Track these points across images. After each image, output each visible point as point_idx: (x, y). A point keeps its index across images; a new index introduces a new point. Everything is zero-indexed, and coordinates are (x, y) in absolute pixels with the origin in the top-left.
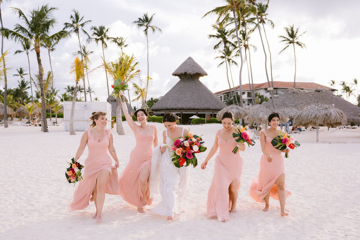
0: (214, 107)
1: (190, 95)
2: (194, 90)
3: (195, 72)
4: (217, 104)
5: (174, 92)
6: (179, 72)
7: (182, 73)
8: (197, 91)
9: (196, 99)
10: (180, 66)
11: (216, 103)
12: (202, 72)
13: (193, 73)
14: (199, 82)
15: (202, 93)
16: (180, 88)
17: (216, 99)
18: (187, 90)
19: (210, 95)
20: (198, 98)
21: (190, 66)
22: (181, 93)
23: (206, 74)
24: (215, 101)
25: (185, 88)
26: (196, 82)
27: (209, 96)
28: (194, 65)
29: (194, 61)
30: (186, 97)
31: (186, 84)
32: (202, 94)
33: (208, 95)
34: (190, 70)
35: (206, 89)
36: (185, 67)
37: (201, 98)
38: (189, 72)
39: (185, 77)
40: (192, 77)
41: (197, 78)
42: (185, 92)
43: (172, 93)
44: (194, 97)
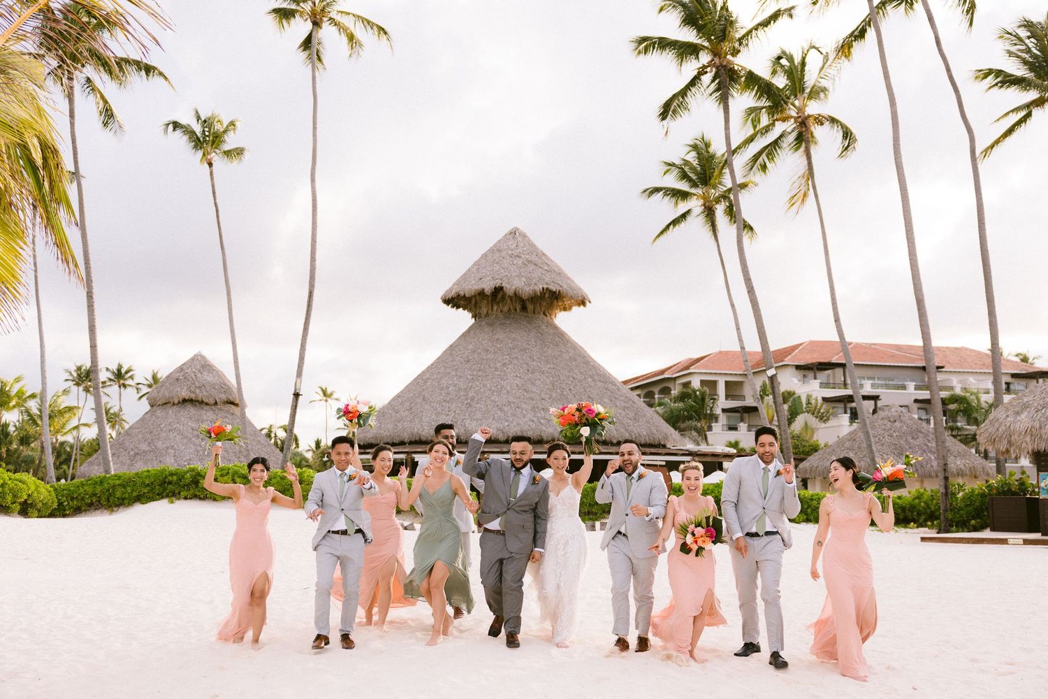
0: (622, 430)
1: (518, 381)
2: (534, 360)
3: (539, 288)
4: (635, 419)
5: (448, 370)
6: (470, 288)
7: (483, 290)
8: (548, 366)
9: (543, 396)
10: (477, 263)
11: (632, 415)
12: (565, 286)
13: (531, 288)
14: (556, 328)
15: (571, 374)
16: (474, 352)
17: (631, 400)
18: (507, 362)
19: (605, 382)
20: (554, 395)
21: (520, 262)
22: (480, 373)
23: (582, 296)
24: (624, 408)
25: (495, 353)
26: (543, 327)
27: (599, 384)
28: (533, 258)
29: (532, 245)
30: (502, 387)
31: (500, 335)
32: (571, 379)
33: (594, 380)
34: (519, 276)
35: (584, 357)
36: (497, 267)
37: (565, 393)
38: (513, 287)
39: (495, 308)
40: (524, 308)
41: (544, 314)
42: (496, 369)
43: (439, 373)
44: (534, 390)
